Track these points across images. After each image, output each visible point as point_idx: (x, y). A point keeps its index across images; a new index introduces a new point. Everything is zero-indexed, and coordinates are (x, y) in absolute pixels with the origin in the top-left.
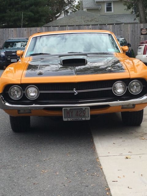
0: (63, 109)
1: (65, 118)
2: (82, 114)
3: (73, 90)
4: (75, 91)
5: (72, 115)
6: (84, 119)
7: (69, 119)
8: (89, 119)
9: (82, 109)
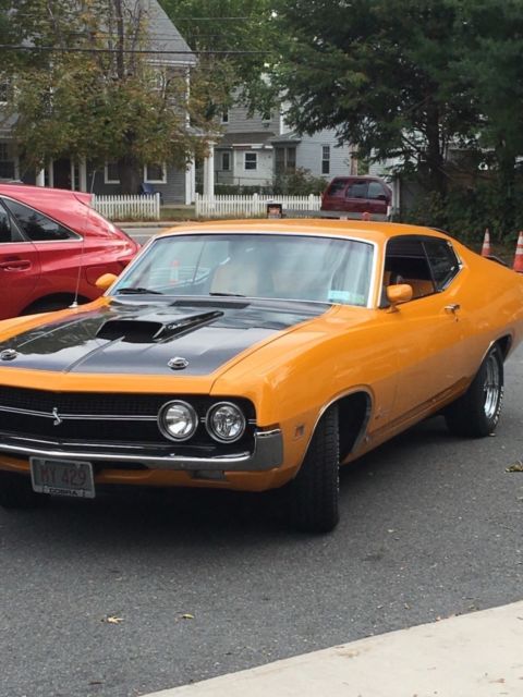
0: (31, 458)
1: (36, 483)
2: (77, 480)
3: (51, 412)
4: (56, 416)
5: (53, 478)
6: (80, 493)
7: (47, 490)
8: (91, 494)
9: (74, 465)
